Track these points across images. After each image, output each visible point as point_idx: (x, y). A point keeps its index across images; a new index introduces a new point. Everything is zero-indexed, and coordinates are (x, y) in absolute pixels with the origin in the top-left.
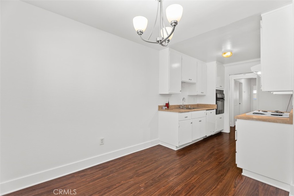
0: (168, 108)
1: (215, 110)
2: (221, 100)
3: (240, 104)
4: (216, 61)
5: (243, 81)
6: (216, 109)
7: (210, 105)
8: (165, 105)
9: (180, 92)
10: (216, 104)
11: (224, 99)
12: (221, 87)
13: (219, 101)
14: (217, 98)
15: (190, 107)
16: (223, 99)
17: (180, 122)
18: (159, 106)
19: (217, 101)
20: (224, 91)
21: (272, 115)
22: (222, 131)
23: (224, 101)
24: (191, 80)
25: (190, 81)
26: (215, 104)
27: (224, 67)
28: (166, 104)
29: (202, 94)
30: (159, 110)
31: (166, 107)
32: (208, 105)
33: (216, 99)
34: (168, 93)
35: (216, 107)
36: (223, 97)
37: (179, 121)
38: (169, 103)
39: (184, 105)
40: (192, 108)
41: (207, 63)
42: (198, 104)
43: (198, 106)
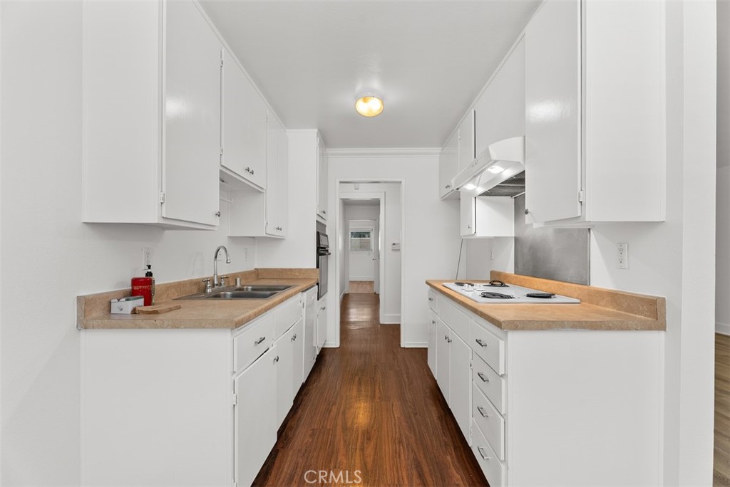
0: (148, 302)
4: (316, 130)
7: (300, 270)
8: (129, 288)
9: (216, 221)
10: (318, 267)
11: (328, 251)
12: (324, 215)
13: (321, 257)
14: (318, 247)
16: (326, 250)
18: (79, 298)
19: (318, 257)
20: (327, 228)
21: (529, 296)
22: (326, 346)
24: (252, 173)
25: (247, 175)
26: (315, 267)
27: (328, 158)
28: (135, 282)
29: (277, 233)
30: (83, 324)
31: (140, 302)
32: (291, 270)
33: (317, 250)
34: (154, 219)
36: (327, 244)
38: (154, 277)
40: (250, 287)
41: (288, 130)
42: (259, 267)
43: (260, 277)
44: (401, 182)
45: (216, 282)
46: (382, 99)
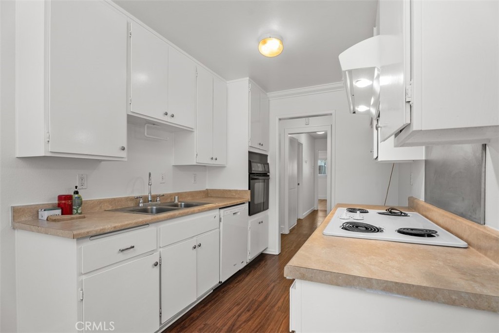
1: (247, 205)
2: (260, 178)
3: (299, 184)
4: (248, 78)
5: (303, 140)
6: (249, 202)
7: (236, 191)
8: (54, 202)
10: (249, 189)
11: (269, 176)
12: (261, 147)
13: (256, 181)
14: (251, 174)
15: (176, 201)
16: (265, 175)
17: (84, 277)
18: (18, 207)
19: (251, 181)
20: (269, 158)
23: (268, 179)
24: (173, 116)
25: (167, 118)
26: (247, 188)
27: (269, 100)
28: (60, 198)
29: (214, 162)
32: (230, 191)
33: (250, 176)
35: (248, 197)
36: (267, 170)
37: (81, 274)
39: (154, 198)
40: (183, 203)
41: (228, 82)
42: (209, 188)
43: (209, 195)
44: (331, 114)
45: (150, 199)
46: (282, 39)
